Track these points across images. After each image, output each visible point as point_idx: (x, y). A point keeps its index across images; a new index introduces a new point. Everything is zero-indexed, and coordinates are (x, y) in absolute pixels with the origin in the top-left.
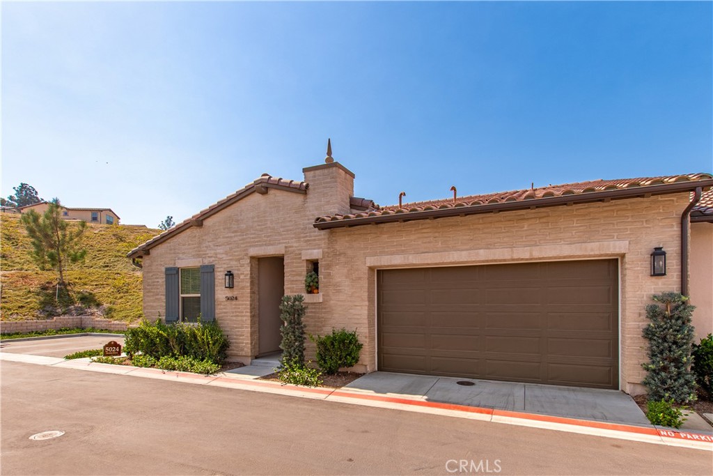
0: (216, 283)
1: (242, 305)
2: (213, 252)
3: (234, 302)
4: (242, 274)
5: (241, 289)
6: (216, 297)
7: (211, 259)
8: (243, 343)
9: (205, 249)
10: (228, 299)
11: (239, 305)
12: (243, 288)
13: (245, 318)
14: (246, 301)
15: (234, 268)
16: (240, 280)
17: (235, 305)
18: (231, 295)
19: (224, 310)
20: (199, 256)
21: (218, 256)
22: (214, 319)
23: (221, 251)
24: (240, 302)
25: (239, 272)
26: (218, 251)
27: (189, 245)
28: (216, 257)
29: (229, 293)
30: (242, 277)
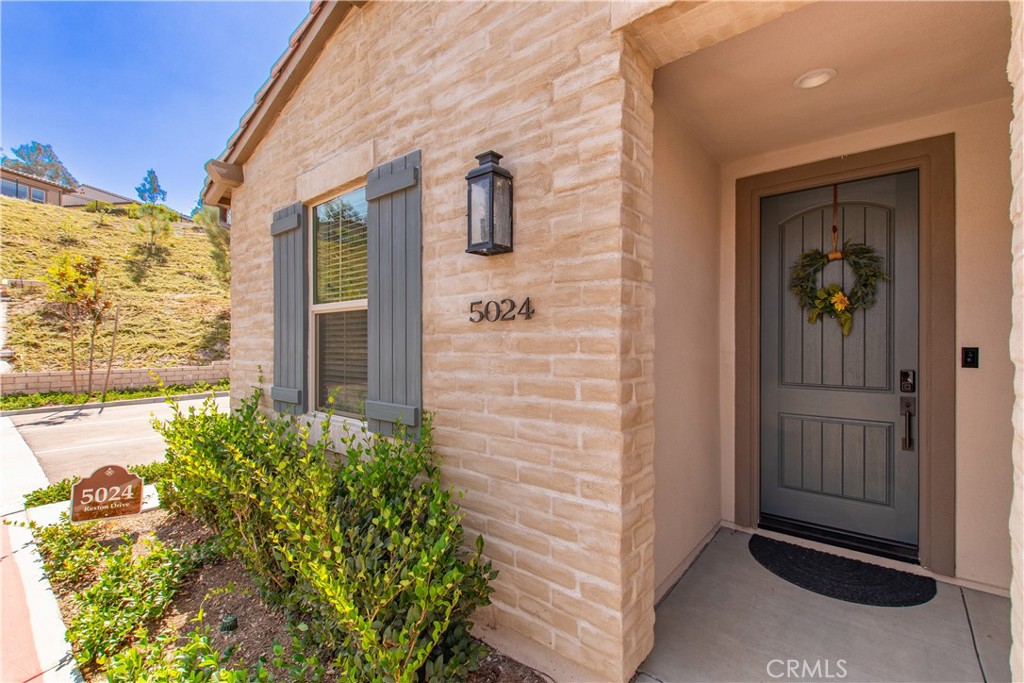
0: (428, 240)
1: (568, 346)
2: (413, 93)
3: (516, 332)
4: (564, 160)
5: (558, 251)
6: (427, 309)
7: (407, 133)
8: (570, 582)
9: (385, 90)
10: (484, 316)
11: (547, 347)
12: (571, 243)
13: (581, 431)
14: (588, 321)
15: (515, 140)
16: (550, 200)
17: (522, 346)
18: (498, 294)
19: (464, 375)
20: (362, 134)
21: (440, 102)
22: (419, 414)
23: (450, 73)
24: (554, 333)
25: (546, 156)
26: (437, 79)
27: (333, 101)
28: (430, 113)
29: (487, 282)
30: (563, 178)
